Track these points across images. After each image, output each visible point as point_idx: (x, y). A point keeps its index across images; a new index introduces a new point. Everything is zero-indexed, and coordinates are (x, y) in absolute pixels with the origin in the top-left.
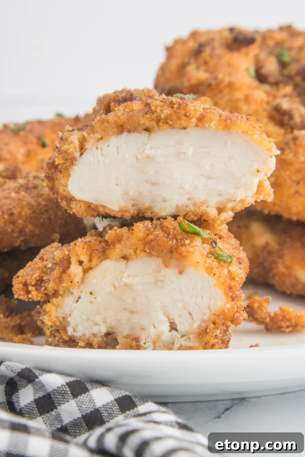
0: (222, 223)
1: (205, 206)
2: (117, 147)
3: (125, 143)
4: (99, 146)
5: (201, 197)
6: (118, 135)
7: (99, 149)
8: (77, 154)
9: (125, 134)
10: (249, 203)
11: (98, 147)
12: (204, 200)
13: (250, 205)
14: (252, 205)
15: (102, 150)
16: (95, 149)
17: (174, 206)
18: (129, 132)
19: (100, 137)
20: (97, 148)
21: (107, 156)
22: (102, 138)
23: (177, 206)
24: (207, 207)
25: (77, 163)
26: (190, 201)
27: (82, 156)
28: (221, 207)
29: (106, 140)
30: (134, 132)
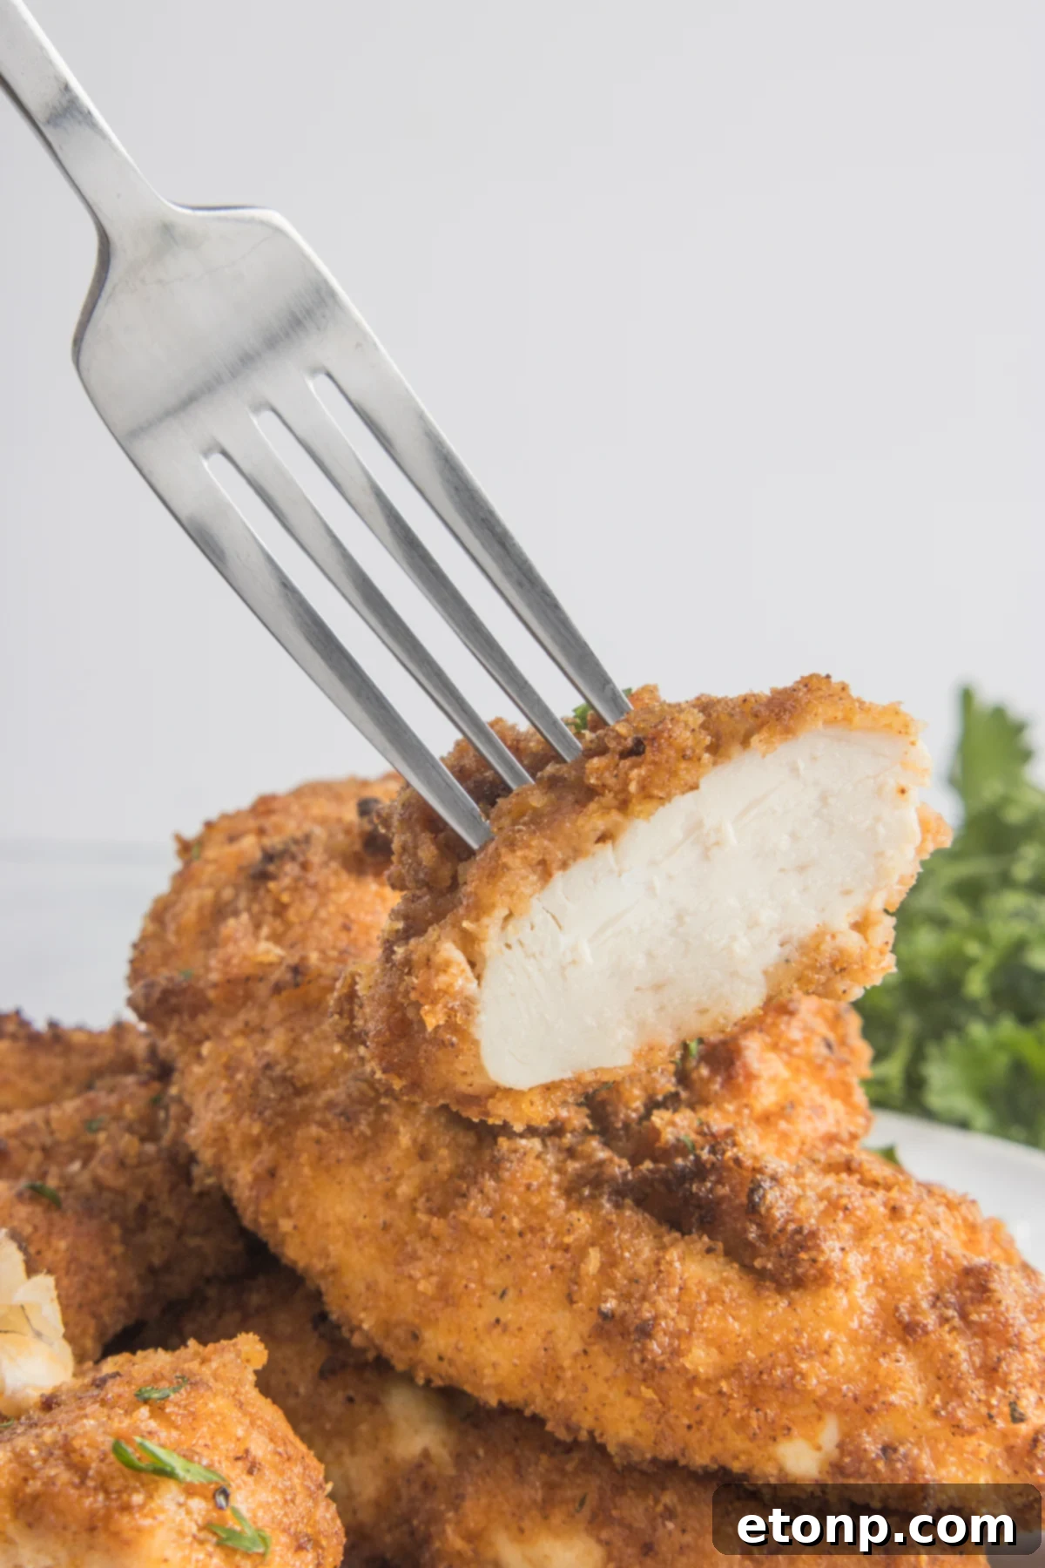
0: (882, 953)
1: (828, 938)
2: (554, 917)
3: (567, 898)
4: (512, 940)
5: (805, 922)
6: (542, 888)
7: (516, 947)
8: (472, 986)
9: (558, 876)
10: (912, 876)
11: (509, 942)
12: (818, 926)
13: (916, 877)
14: (919, 874)
15: (521, 944)
16: (506, 951)
17: (760, 978)
18: (564, 865)
19: (505, 912)
20: (508, 946)
21: (541, 953)
22: (510, 916)
23: (765, 973)
24: (833, 937)
25: (478, 1007)
26: (788, 948)
27: (483, 983)
28: (857, 918)
29: (521, 915)
30: (575, 859)
